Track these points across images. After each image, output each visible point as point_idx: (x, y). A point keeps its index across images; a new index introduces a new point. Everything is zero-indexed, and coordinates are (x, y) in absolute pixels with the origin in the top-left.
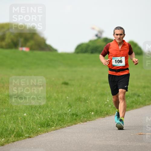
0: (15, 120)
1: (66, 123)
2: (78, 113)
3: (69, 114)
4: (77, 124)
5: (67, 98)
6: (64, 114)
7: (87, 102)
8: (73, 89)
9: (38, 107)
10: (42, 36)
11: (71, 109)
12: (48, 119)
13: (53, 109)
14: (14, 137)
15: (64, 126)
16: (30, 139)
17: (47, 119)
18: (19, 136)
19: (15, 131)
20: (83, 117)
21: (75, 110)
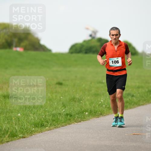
0: (9, 120)
1: (60, 123)
2: (73, 113)
3: (63, 114)
4: (71, 124)
6: (58, 115)
7: (81, 102)
9: (32, 107)
11: (65, 109)
12: (42, 119)
14: (8, 137)
15: (58, 126)
16: (24, 139)
18: (13, 136)
19: (9, 131)
20: (77, 117)
21: (69, 110)
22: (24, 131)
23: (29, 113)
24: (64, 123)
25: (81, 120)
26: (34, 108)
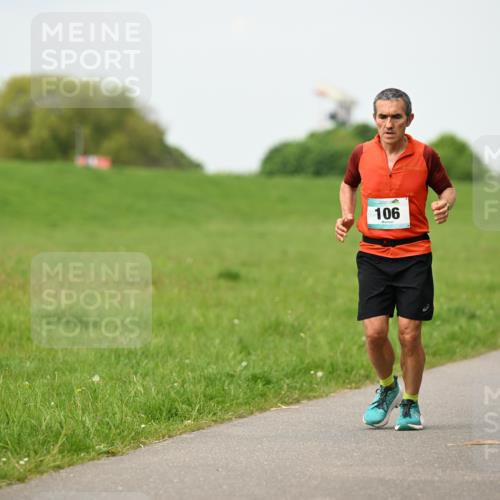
0: (64, 397)
1: (232, 405)
2: (273, 372)
3: (243, 378)
4: (269, 410)
5: (233, 325)
6: (224, 378)
7: (302, 338)
8: (253, 294)
9: (139, 353)
10: (152, 118)
11: (248, 361)
12: (173, 394)
13: (187, 361)
14: (61, 452)
15: (226, 417)
16: (113, 458)
17: (169, 392)
18: (77, 448)
19: (63, 432)
20: (290, 387)
21: (261, 363)
22: (113, 431)
23: (129, 374)
24: (244, 407)
25: (300, 395)
26: (147, 357)
